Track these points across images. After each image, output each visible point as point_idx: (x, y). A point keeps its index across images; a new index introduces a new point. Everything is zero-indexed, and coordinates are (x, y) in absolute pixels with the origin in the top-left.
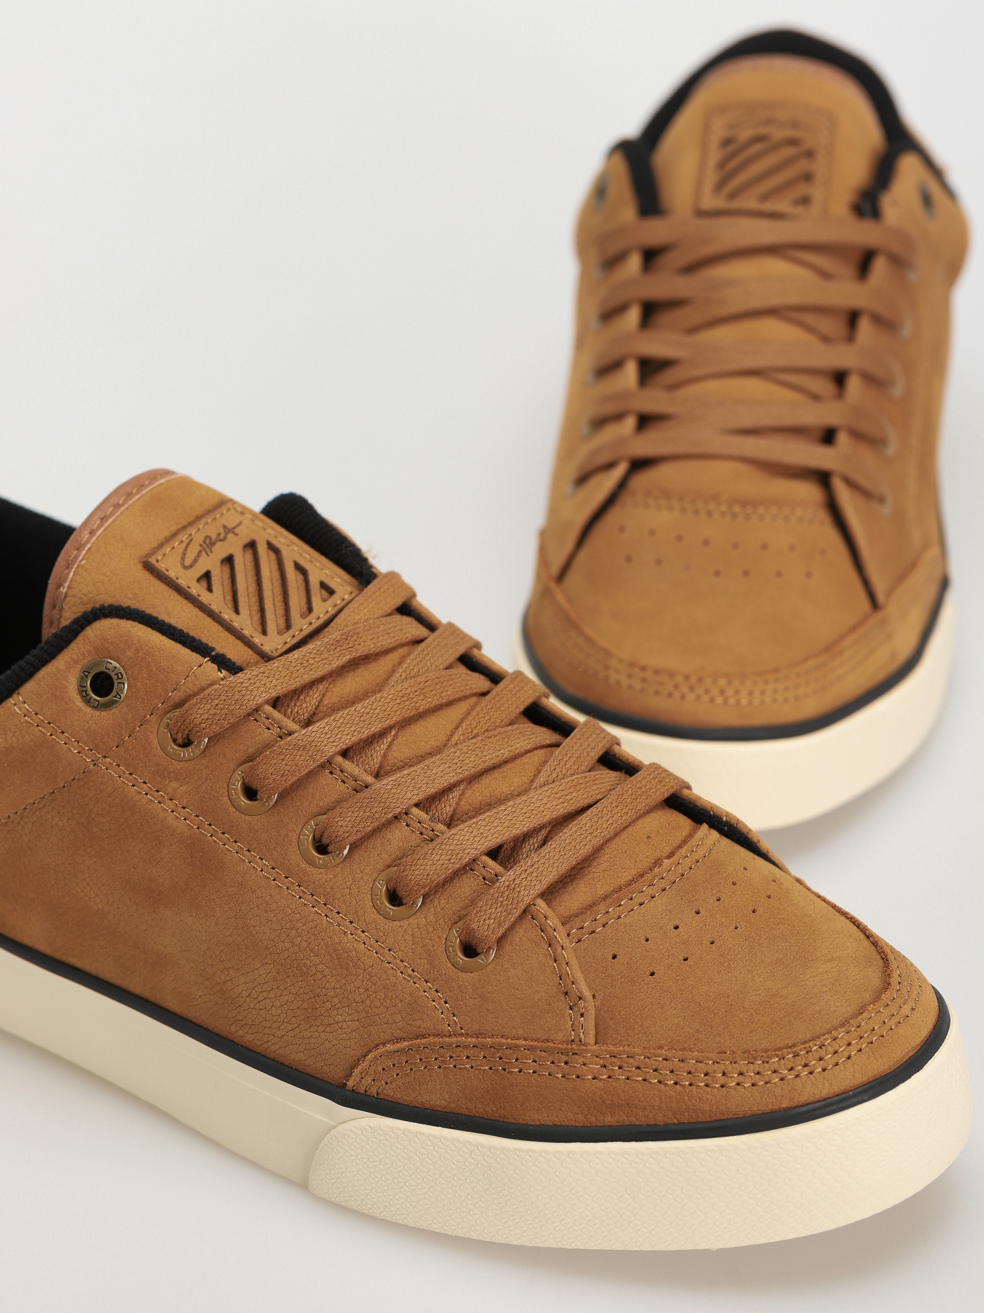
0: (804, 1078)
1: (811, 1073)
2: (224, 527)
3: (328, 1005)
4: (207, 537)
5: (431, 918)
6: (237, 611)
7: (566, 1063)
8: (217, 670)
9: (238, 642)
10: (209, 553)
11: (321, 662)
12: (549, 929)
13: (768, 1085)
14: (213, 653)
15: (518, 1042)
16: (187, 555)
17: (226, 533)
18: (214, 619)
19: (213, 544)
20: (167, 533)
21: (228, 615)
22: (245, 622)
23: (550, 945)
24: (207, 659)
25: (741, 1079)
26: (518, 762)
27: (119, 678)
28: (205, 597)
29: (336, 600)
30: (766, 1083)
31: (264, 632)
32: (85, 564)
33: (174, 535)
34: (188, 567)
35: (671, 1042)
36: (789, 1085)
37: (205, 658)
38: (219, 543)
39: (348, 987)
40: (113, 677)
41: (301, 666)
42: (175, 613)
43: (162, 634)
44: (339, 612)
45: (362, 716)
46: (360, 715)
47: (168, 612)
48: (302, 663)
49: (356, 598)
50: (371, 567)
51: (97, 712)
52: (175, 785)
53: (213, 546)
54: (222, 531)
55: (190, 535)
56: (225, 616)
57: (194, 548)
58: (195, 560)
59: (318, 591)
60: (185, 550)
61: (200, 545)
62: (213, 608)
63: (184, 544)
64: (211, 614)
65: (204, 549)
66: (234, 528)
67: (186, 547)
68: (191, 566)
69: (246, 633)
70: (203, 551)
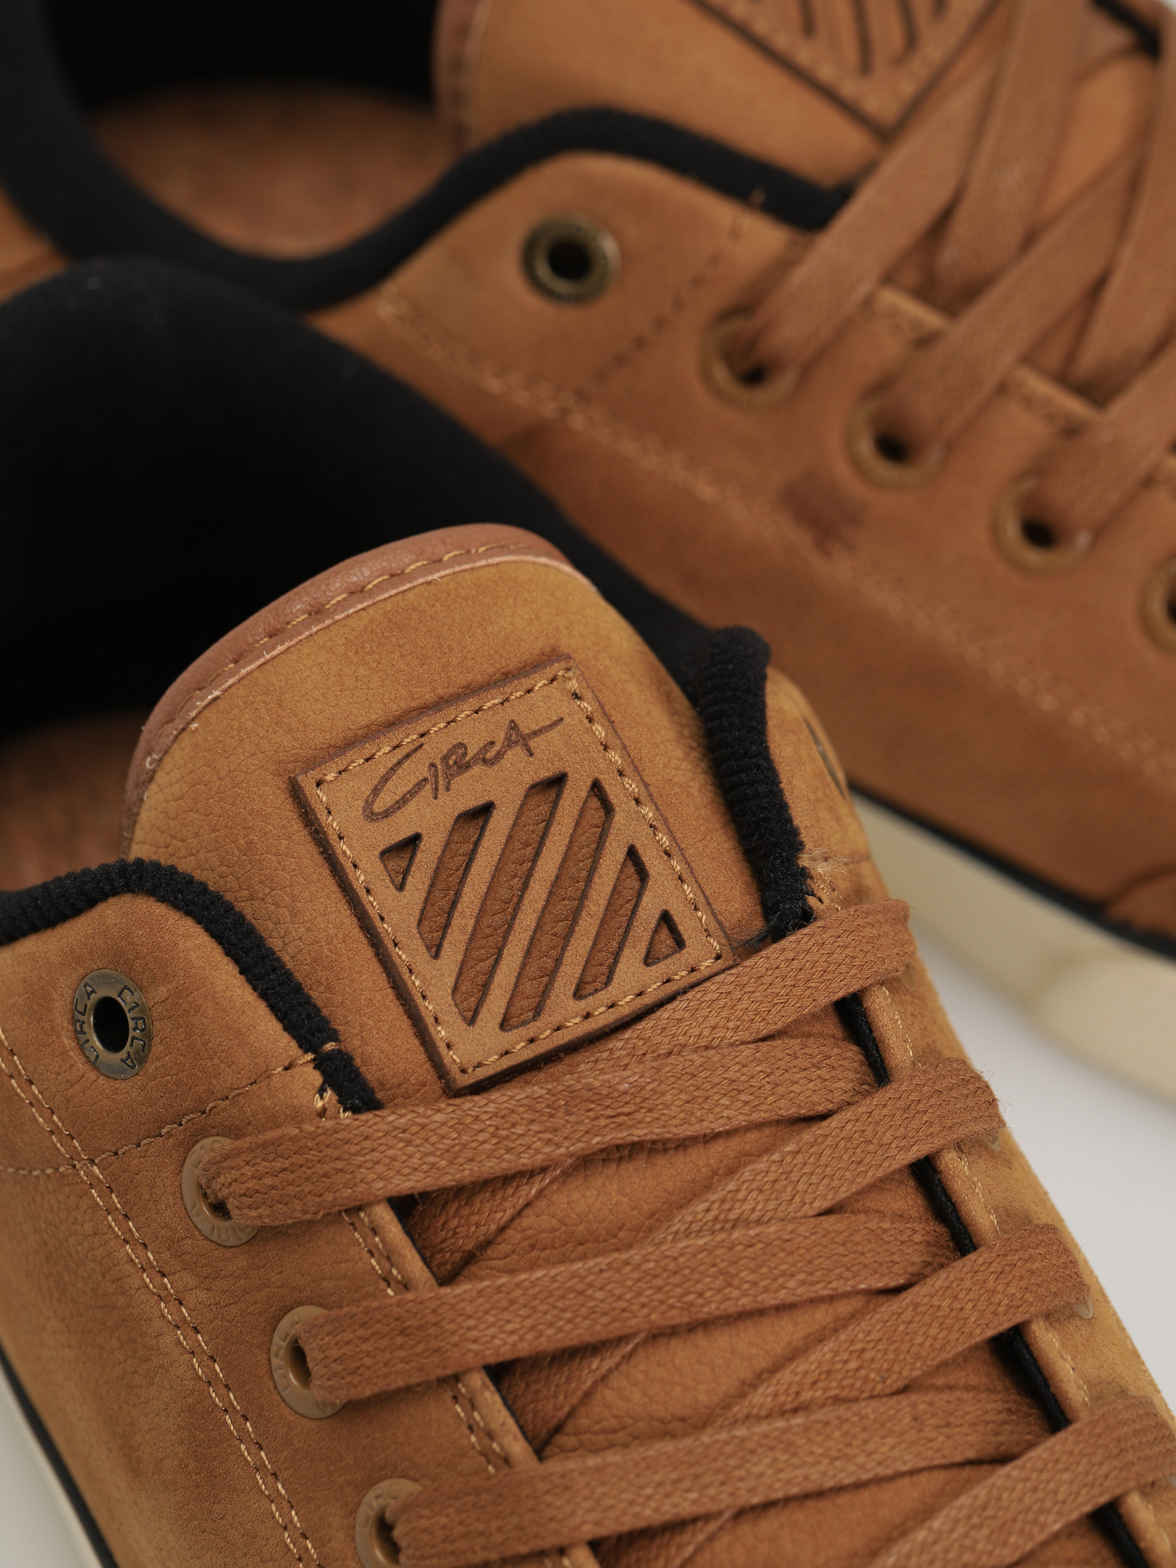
2: (513, 726)
4: (461, 745)
6: (434, 951)
8: (316, 1090)
9: (406, 1021)
10: (441, 788)
11: (540, 1135)
14: (330, 1046)
16: (390, 785)
17: (509, 744)
18: (377, 954)
19: (463, 767)
20: (376, 714)
21: (410, 955)
24: (310, 1056)
26: (866, 1495)
27: (135, 1029)
28: (383, 900)
29: (676, 967)
31: (472, 1016)
32: (197, 729)
33: (391, 724)
34: (377, 814)
37: (306, 1052)
38: (477, 769)
40: (129, 1015)
41: (493, 1136)
42: (307, 916)
43: (241, 973)
44: (671, 998)
45: (563, 1297)
46: (559, 1293)
47: (294, 914)
48: (497, 1128)
49: (722, 976)
50: (813, 895)
51: (92, 1075)
52: (188, 1279)
53: (459, 774)
54: (502, 736)
55: (422, 735)
56: (401, 956)
57: (416, 770)
58: (404, 801)
59: (647, 936)
60: (393, 770)
61: (433, 765)
62: (385, 929)
63: (400, 754)
64: (375, 941)
65: (436, 776)
66: (536, 733)
67: (399, 763)
68: (387, 813)
69: (428, 1008)
70: (432, 780)
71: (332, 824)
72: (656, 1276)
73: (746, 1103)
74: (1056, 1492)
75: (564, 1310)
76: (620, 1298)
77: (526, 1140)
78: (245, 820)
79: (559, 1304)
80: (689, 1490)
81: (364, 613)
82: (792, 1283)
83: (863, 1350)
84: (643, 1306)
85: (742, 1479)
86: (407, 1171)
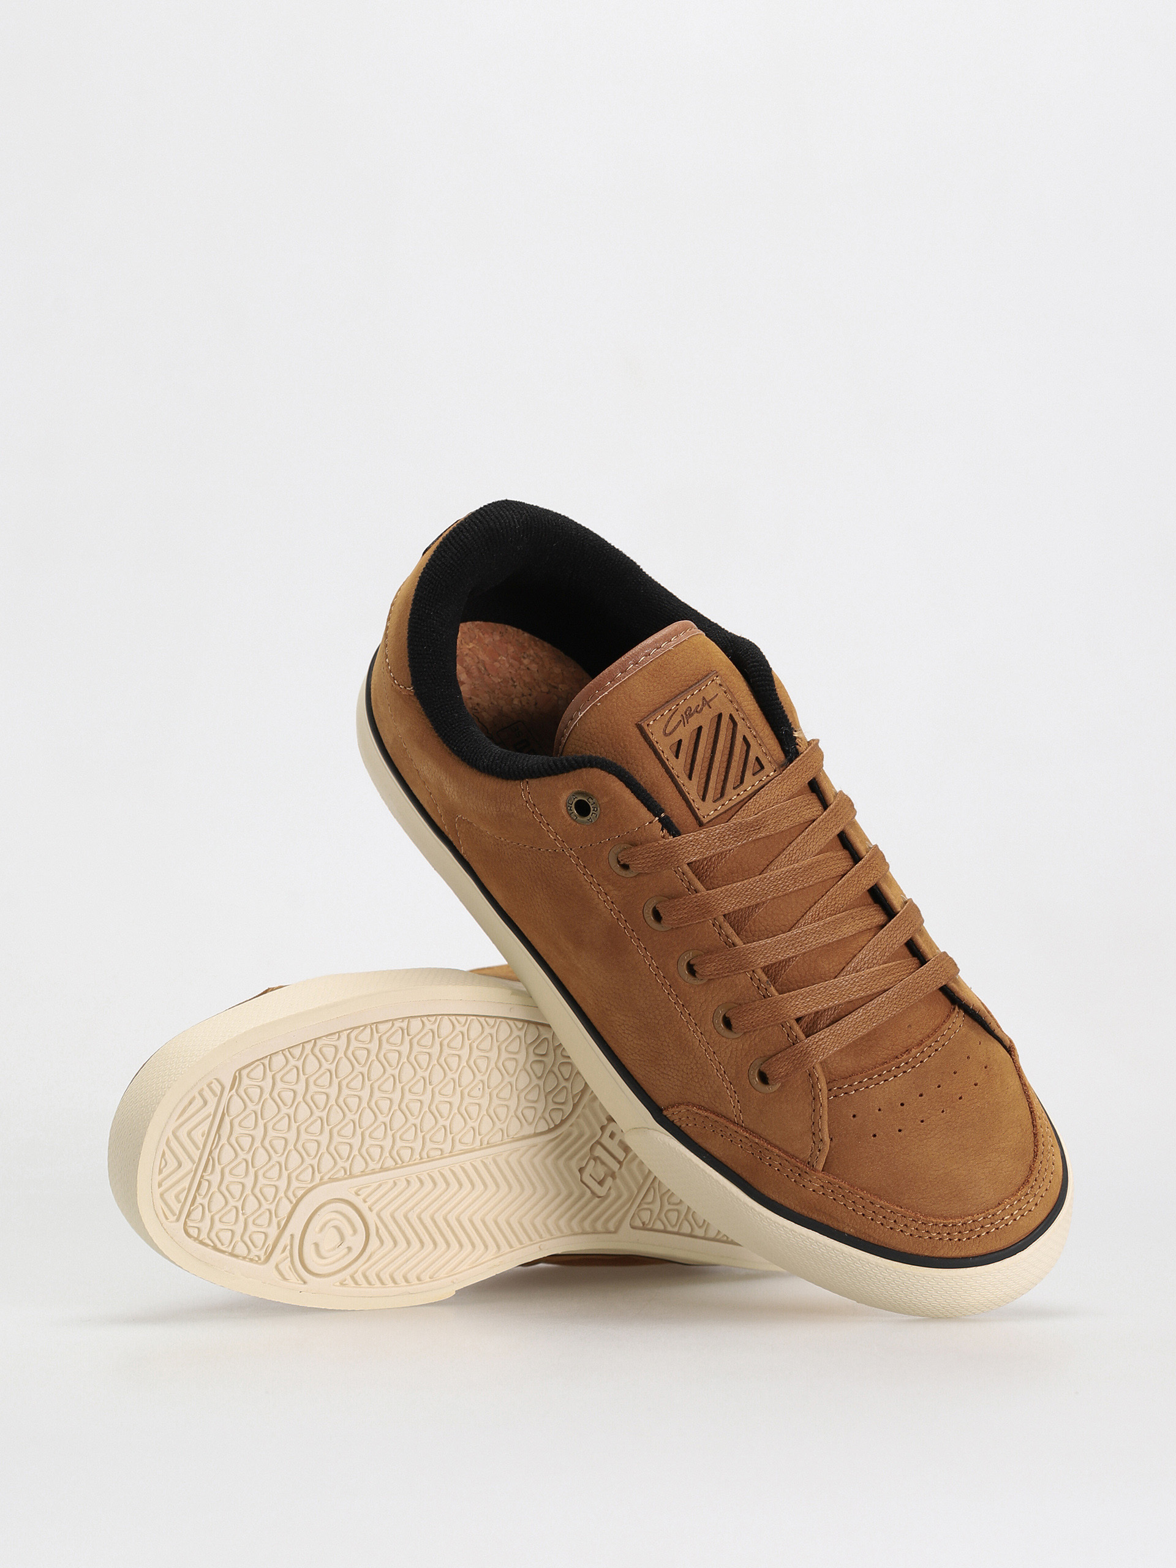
0: (945, 1242)
1: (950, 1240)
2: (704, 699)
3: (666, 1063)
4: (689, 708)
5: (746, 1046)
6: (690, 777)
7: (799, 1175)
8: (661, 830)
9: (684, 802)
10: (686, 723)
12: (817, 1089)
13: (920, 1239)
14: (662, 814)
15: (774, 1150)
16: (670, 723)
17: (704, 705)
18: (672, 781)
19: (691, 715)
20: (662, 700)
21: (682, 780)
22: (692, 789)
23: (814, 1099)
24: (657, 818)
25: (905, 1229)
27: (594, 810)
28: (672, 762)
29: (763, 776)
30: (920, 1237)
31: (704, 799)
33: (667, 703)
34: (667, 734)
35: (870, 1187)
36: (934, 1243)
37: (655, 817)
38: (696, 714)
39: (681, 1060)
40: (591, 807)
41: (718, 840)
42: (648, 769)
43: (632, 792)
44: (763, 787)
45: (746, 891)
46: (745, 890)
47: (643, 768)
48: (719, 838)
49: (777, 777)
50: (798, 745)
51: (574, 823)
52: (611, 887)
53: (690, 717)
54: (701, 703)
55: (677, 705)
56: (680, 781)
57: (677, 718)
58: (675, 728)
59: (752, 766)
60: (670, 718)
61: (682, 715)
62: (674, 772)
63: (671, 712)
64: (672, 777)
65: (684, 719)
66: (711, 700)
67: (672, 716)
68: (670, 734)
69: (690, 797)
70: (682, 721)
71: (653, 738)
72: (774, 882)
73: (791, 821)
74: (896, 937)
75: (747, 895)
76: (764, 890)
77: (729, 841)
78: (622, 737)
79: (746, 894)
80: (791, 949)
81: (652, 663)
82: (813, 879)
83: (836, 898)
84: (771, 892)
85: (806, 944)
86: (694, 854)
